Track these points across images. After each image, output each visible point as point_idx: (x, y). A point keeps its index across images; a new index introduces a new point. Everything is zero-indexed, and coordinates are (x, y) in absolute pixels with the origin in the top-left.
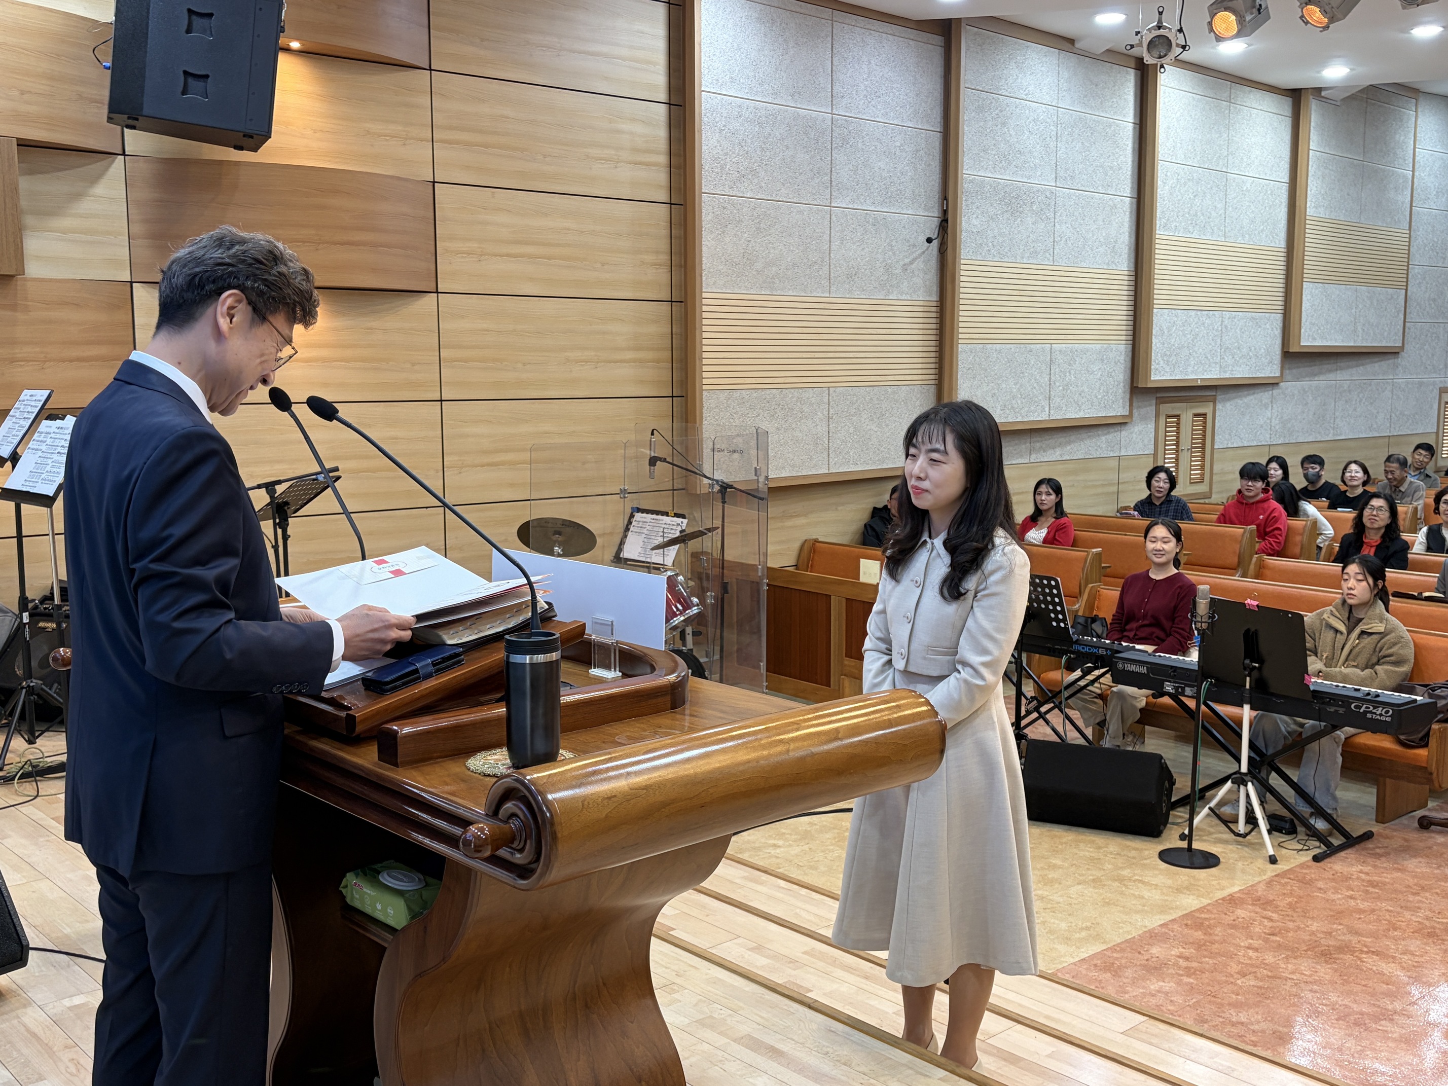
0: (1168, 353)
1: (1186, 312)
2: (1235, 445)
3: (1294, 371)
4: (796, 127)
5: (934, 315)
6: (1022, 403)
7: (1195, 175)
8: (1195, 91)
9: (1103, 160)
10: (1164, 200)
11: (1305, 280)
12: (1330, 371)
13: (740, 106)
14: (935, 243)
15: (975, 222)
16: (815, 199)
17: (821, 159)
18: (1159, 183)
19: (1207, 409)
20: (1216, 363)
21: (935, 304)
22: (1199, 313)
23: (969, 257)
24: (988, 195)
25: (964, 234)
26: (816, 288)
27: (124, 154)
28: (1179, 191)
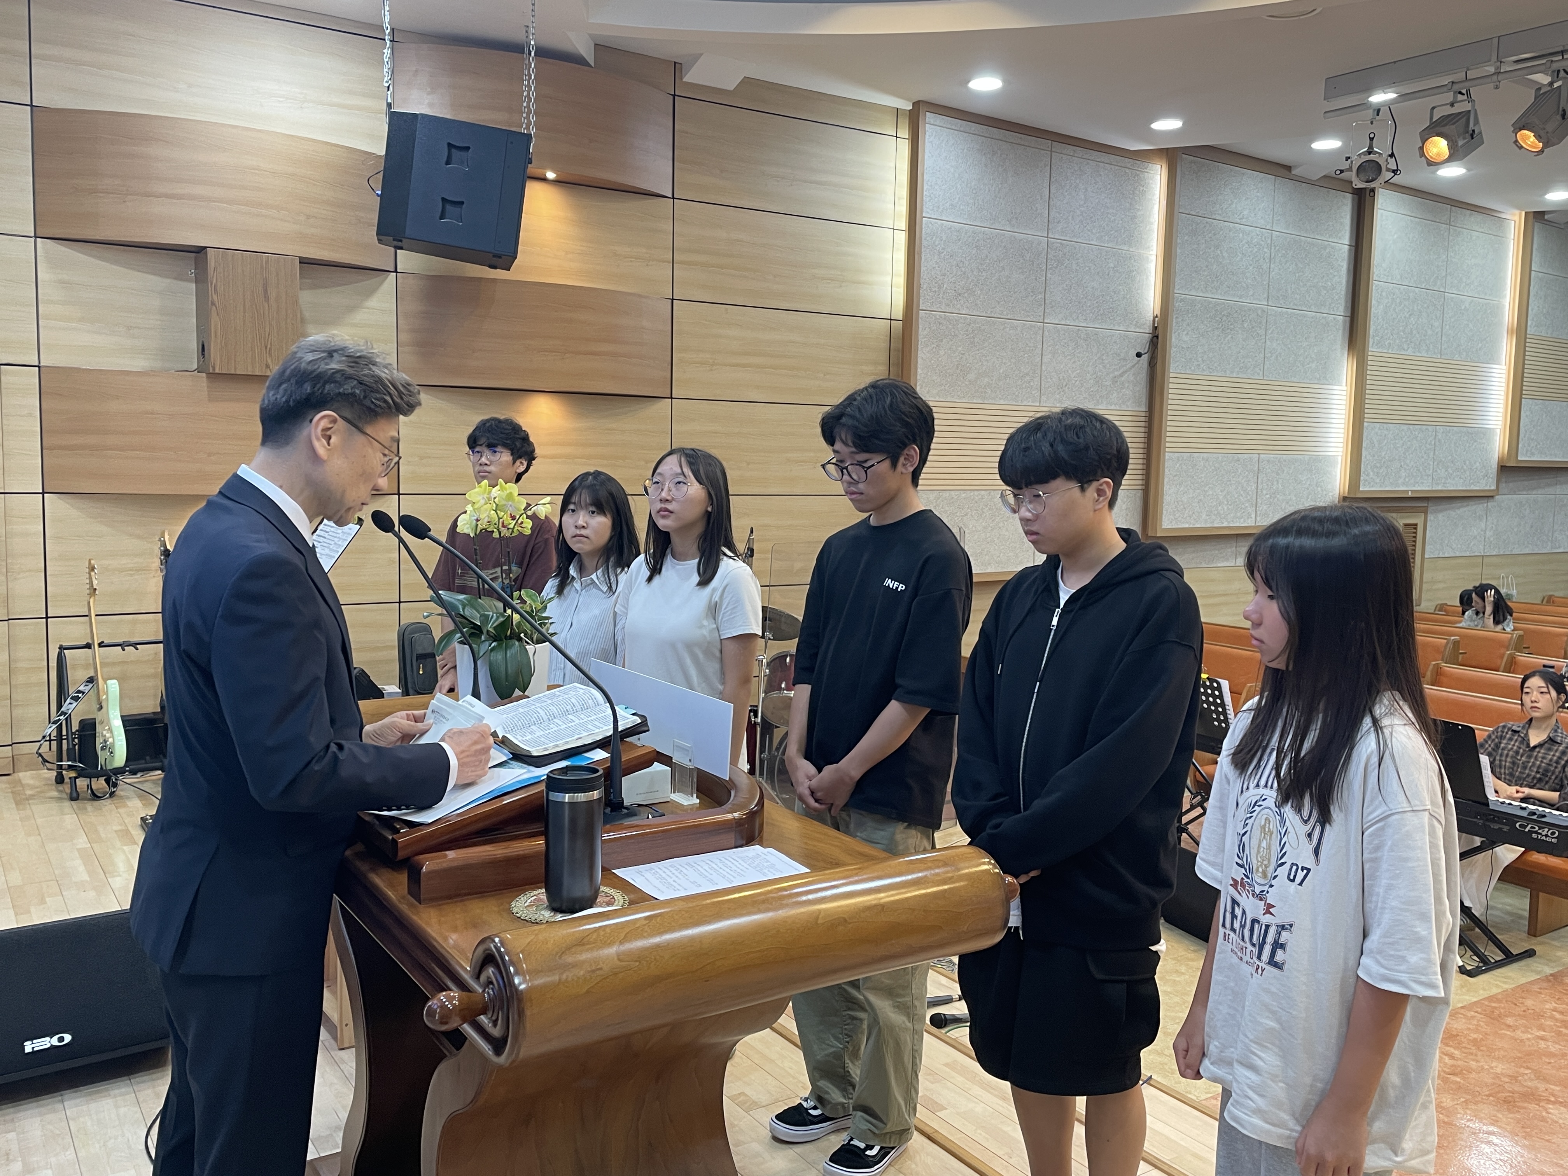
0: (1378, 465)
1: (1398, 426)
2: (1446, 555)
3: (1511, 485)
4: (1012, 250)
5: (1143, 424)
6: (1228, 509)
7: (1411, 294)
8: (1413, 215)
9: (1317, 280)
10: (1378, 319)
11: (1523, 396)
12: (1549, 485)
13: (959, 231)
14: (1145, 357)
15: (1185, 338)
16: (1028, 316)
17: (1036, 279)
18: (1374, 302)
19: (1418, 520)
20: (1428, 476)
21: (1143, 414)
22: (1411, 427)
23: (1179, 371)
24: (1199, 312)
25: (1174, 349)
26: (1027, 398)
27: (396, 271)
28: (1394, 310)
